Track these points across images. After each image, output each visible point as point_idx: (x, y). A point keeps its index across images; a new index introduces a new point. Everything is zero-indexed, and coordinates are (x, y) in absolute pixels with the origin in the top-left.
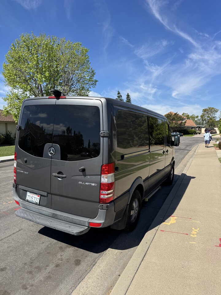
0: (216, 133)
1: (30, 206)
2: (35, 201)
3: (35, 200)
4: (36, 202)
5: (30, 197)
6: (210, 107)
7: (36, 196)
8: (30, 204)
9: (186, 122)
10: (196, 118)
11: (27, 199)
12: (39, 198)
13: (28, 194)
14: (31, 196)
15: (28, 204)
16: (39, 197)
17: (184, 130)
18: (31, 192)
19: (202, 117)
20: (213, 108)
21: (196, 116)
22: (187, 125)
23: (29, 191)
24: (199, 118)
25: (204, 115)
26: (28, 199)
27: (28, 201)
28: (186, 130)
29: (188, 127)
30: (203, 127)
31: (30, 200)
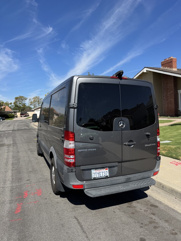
0: (29, 116)
1: (101, 182)
2: (103, 176)
3: (104, 174)
4: (106, 175)
5: (97, 174)
6: (20, 96)
7: (104, 170)
8: (100, 181)
9: (5, 108)
10: (10, 105)
11: (93, 177)
12: (107, 171)
13: (93, 171)
14: (98, 172)
15: (97, 181)
16: (107, 169)
17: (4, 115)
18: (96, 169)
19: (14, 103)
20: (22, 97)
21: (10, 103)
22: (6, 110)
23: (93, 169)
24: (13, 104)
25: (16, 102)
26: (95, 177)
27: (95, 179)
28: (6, 114)
29: (8, 112)
30: (18, 112)
31: (97, 176)
